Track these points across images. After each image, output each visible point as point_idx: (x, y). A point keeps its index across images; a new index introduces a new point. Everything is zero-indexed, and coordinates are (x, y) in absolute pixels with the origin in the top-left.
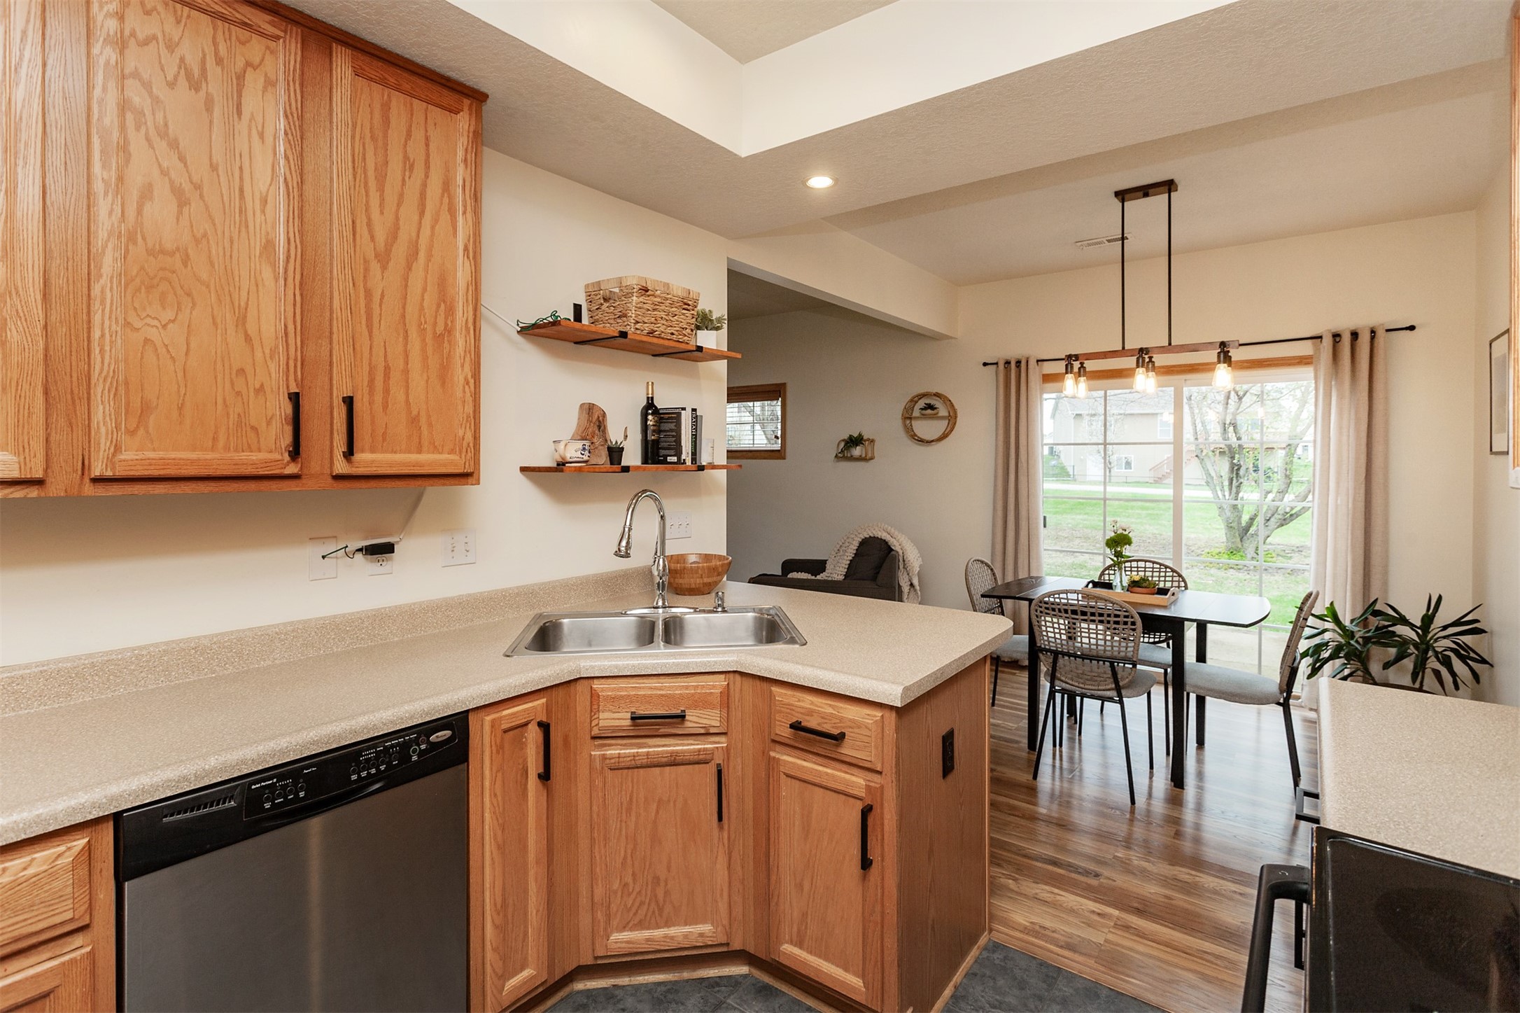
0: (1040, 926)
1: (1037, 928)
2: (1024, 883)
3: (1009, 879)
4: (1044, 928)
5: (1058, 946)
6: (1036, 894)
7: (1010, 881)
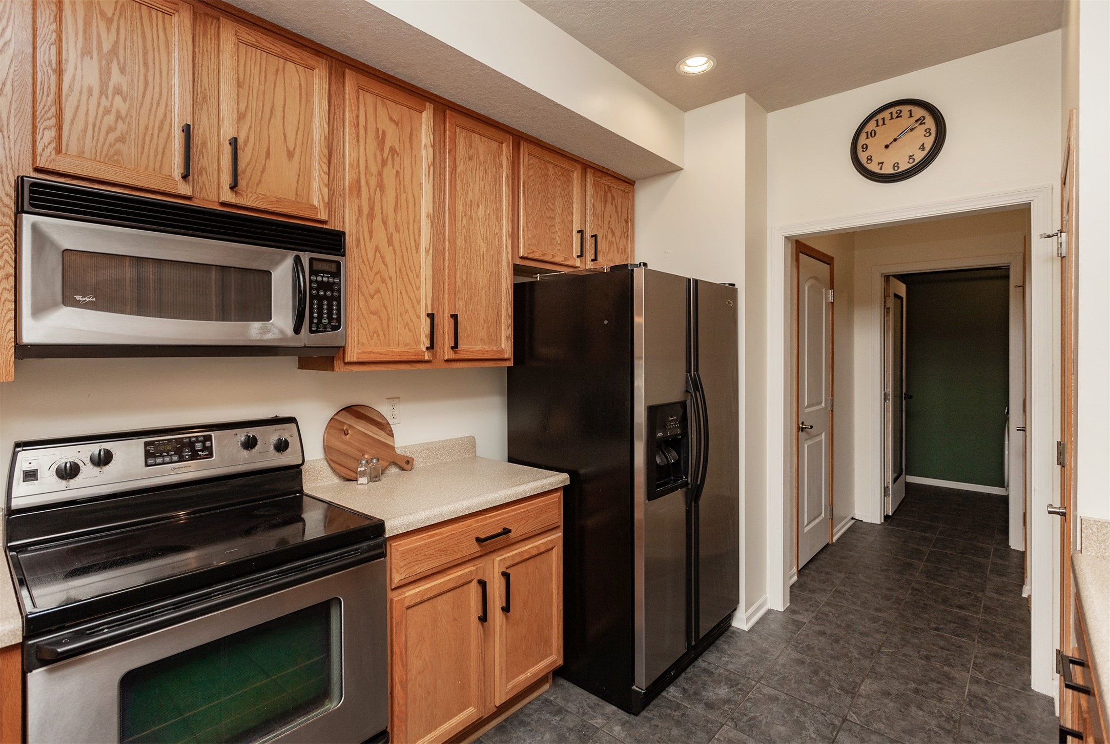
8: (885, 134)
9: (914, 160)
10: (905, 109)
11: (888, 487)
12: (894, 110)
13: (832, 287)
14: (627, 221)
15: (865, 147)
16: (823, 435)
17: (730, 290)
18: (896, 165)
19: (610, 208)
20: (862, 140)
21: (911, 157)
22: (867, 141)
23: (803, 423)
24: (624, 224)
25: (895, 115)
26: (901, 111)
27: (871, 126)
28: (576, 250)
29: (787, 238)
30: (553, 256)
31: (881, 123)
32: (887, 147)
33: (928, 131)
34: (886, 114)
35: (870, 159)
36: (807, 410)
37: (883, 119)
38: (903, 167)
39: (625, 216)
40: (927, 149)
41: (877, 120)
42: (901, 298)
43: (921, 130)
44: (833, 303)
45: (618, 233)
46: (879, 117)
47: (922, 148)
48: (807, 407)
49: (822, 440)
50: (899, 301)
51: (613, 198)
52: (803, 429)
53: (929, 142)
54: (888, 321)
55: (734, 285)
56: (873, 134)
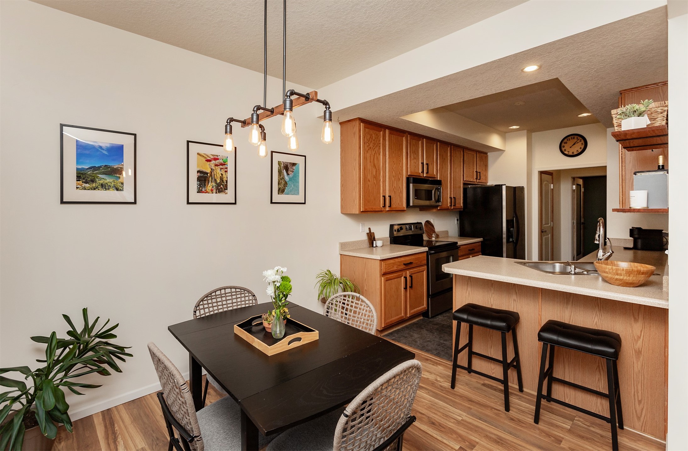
0: (434, 365)
1: (435, 365)
2: (433, 378)
3: (439, 381)
4: (433, 365)
5: (431, 360)
6: (430, 375)
7: (439, 379)
8: (570, 143)
9: (578, 152)
10: (576, 137)
11: (574, 257)
12: (572, 137)
13: (553, 184)
14: (486, 166)
15: (564, 147)
16: (550, 235)
17: (522, 188)
18: (573, 153)
19: (482, 163)
20: (563, 144)
21: (577, 151)
22: (564, 145)
23: (543, 230)
24: (485, 166)
25: (573, 138)
26: (574, 137)
27: (565, 140)
28: (475, 177)
29: (539, 171)
30: (469, 179)
31: (568, 140)
32: (571, 147)
33: (582, 143)
34: (570, 138)
35: (565, 150)
36: (544, 226)
37: (569, 139)
38: (575, 153)
39: (485, 165)
40: (582, 149)
41: (567, 139)
42: (580, 185)
43: (580, 143)
44: (553, 189)
45: (484, 170)
46: (568, 138)
47: (581, 148)
48: (545, 224)
49: (549, 237)
50: (579, 186)
51: (483, 160)
52: (543, 232)
53: (583, 147)
54: (574, 194)
55: (523, 187)
56: (566, 143)
